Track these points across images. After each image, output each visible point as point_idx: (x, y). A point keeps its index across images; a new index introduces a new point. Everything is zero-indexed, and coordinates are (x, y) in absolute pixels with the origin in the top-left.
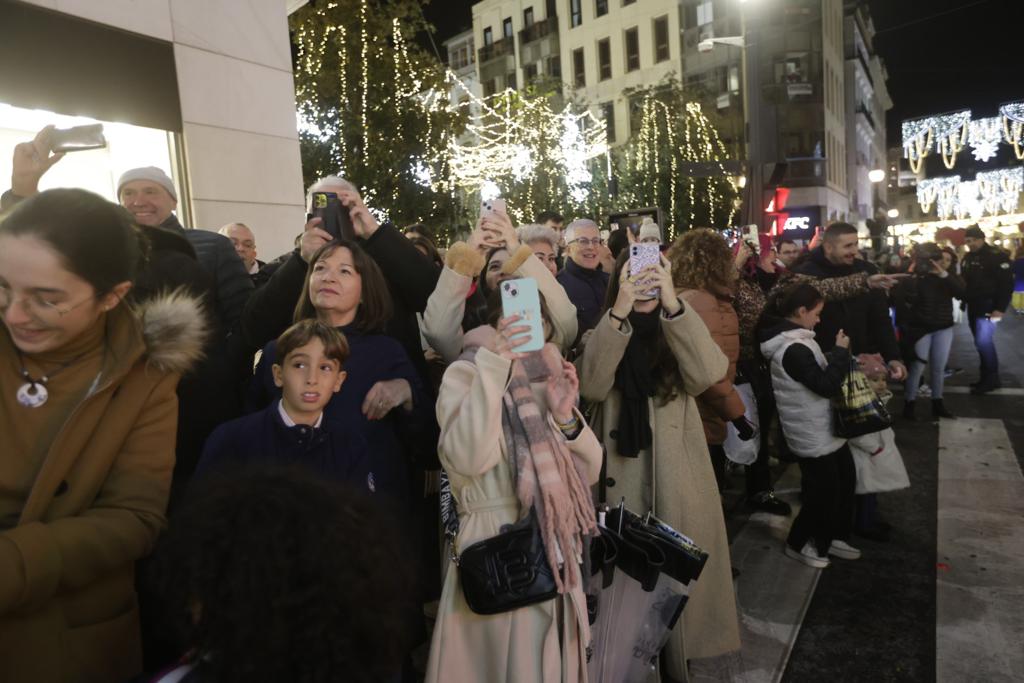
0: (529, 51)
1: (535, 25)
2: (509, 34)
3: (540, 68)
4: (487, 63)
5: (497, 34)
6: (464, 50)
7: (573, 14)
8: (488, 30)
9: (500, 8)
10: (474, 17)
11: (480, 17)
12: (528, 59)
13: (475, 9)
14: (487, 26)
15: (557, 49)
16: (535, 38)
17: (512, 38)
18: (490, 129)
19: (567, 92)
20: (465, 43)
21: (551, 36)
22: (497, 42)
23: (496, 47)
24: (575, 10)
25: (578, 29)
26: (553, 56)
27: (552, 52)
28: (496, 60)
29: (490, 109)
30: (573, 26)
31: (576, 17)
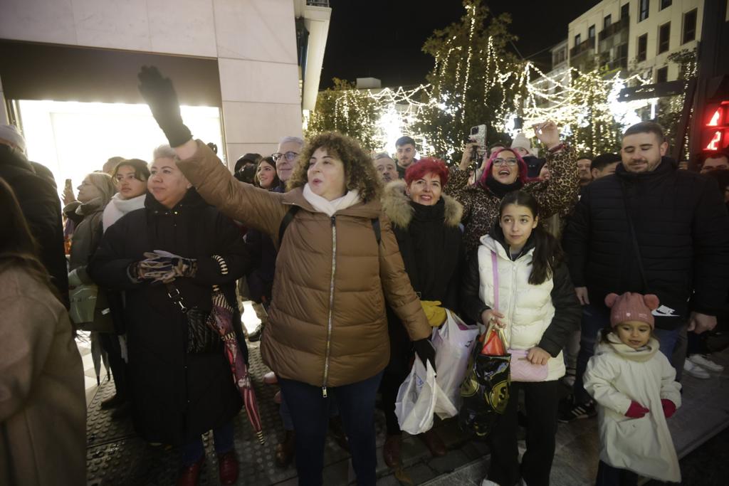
0: (605, 44)
1: (611, 26)
2: (592, 35)
3: (612, 53)
4: (575, 57)
5: (584, 37)
6: (563, 52)
7: (641, 12)
8: (578, 36)
9: (587, 20)
10: (570, 30)
11: (573, 29)
12: (604, 49)
13: (571, 25)
14: (577, 34)
15: (626, 39)
16: (611, 35)
17: (594, 38)
18: (558, 95)
19: (630, 66)
20: (564, 48)
21: (623, 30)
22: (583, 43)
23: (582, 46)
24: (644, 8)
25: (644, 22)
26: (623, 44)
27: (622, 41)
28: (581, 53)
29: (557, 83)
30: (641, 20)
31: (644, 14)
